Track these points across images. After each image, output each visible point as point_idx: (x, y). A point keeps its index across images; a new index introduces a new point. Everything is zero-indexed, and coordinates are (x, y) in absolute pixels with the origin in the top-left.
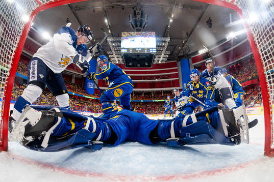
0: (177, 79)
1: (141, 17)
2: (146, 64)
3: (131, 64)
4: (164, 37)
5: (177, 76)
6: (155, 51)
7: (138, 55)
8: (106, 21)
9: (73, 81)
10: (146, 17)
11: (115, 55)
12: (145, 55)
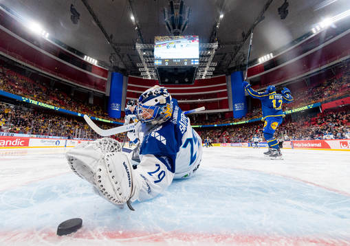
0: (226, 98)
1: (181, 13)
2: (187, 80)
3: (167, 80)
4: (210, 42)
5: (225, 94)
6: (198, 63)
7: (176, 69)
8: (133, 18)
9: (91, 101)
10: (187, 13)
11: (146, 69)
12: (185, 68)
